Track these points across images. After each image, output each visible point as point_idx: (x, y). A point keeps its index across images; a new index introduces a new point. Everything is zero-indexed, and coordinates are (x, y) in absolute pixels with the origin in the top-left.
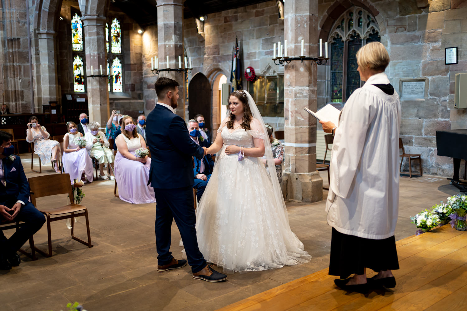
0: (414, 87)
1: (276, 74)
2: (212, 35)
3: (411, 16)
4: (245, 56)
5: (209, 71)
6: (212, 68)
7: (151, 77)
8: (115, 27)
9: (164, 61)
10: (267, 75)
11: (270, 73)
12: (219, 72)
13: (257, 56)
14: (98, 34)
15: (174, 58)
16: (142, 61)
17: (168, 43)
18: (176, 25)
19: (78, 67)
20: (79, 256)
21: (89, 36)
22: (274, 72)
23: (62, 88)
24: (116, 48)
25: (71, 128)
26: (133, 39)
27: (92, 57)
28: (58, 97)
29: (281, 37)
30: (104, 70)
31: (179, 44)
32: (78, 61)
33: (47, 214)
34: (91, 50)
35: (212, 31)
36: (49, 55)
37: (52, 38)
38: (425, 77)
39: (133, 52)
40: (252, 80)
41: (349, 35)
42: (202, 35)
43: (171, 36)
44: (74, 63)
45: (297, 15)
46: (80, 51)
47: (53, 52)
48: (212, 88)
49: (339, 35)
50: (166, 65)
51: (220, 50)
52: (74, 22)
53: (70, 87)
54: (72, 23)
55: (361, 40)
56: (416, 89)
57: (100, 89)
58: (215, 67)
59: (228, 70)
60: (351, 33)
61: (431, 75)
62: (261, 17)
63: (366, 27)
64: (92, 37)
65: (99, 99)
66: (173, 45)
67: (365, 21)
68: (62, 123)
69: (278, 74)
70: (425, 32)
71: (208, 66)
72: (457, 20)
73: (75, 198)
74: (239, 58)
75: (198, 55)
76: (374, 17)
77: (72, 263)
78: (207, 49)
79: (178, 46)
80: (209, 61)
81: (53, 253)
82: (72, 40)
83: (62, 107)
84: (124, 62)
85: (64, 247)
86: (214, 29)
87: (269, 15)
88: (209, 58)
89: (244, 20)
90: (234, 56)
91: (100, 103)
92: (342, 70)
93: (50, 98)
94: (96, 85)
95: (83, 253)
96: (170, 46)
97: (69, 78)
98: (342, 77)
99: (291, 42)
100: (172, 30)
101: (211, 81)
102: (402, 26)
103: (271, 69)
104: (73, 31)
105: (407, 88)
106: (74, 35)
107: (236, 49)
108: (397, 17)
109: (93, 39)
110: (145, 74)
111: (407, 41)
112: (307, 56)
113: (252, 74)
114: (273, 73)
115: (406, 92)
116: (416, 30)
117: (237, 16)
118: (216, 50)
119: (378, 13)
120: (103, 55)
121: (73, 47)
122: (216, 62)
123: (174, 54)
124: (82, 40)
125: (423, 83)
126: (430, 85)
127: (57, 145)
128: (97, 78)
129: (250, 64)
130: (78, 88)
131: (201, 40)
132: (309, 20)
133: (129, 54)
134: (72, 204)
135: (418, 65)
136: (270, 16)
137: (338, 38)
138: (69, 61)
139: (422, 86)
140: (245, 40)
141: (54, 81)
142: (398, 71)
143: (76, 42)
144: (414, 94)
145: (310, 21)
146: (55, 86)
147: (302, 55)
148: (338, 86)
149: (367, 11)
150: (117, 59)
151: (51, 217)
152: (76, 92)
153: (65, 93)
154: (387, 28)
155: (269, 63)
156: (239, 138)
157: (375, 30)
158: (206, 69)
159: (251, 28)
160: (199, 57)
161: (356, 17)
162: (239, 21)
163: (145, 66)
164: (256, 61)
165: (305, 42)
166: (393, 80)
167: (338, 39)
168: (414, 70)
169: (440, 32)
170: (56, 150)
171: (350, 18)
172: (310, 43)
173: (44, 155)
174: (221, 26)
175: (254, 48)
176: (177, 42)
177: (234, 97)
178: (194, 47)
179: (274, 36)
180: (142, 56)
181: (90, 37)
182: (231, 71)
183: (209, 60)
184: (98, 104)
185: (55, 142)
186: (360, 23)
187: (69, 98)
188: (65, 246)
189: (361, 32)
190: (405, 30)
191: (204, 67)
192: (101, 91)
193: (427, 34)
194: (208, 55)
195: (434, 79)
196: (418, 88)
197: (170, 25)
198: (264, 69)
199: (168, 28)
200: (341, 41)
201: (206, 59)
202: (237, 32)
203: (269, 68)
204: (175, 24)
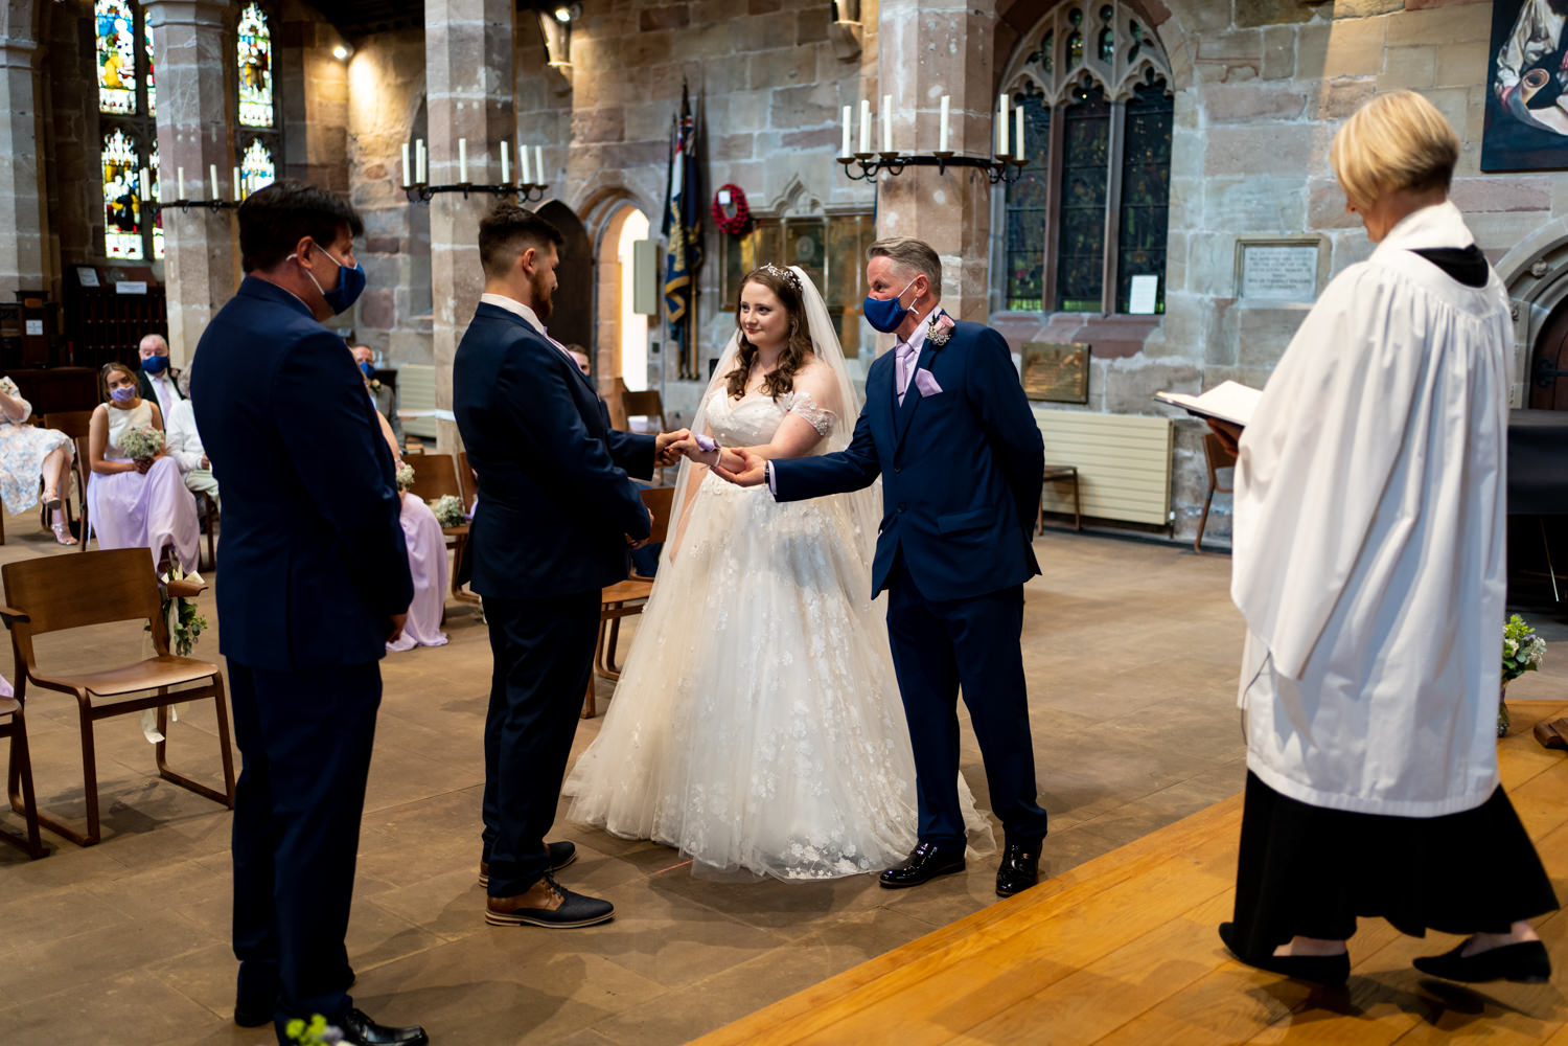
0: (1283, 264)
1: (819, 212)
2: (598, 73)
3: (1275, 30)
4: (714, 147)
5: (588, 196)
6: (598, 185)
7: (379, 213)
8: (251, 34)
9: (448, 156)
10: (790, 213)
11: (800, 209)
12: (622, 201)
13: (755, 150)
14: (201, 55)
15: (486, 146)
16: (349, 156)
17: (463, 96)
18: (491, 32)
19: (118, 171)
20: (198, 839)
21: (169, 63)
22: (814, 204)
23: (62, 243)
24: (256, 108)
25: (115, 385)
26: (315, 77)
27: (180, 137)
28: (49, 275)
29: (838, 87)
30: (225, 184)
31: (503, 98)
32: (118, 149)
33: (82, 691)
34: (178, 111)
35: (599, 58)
36: (15, 125)
37: (29, 66)
38: (1320, 231)
39: (316, 122)
40: (736, 232)
41: (1068, 86)
42: (564, 71)
43: (475, 72)
44: (105, 156)
45: (926, 10)
46: (125, 115)
47: (30, 114)
48: (598, 254)
49: (1036, 85)
50: (455, 171)
51: (626, 124)
52: (105, 13)
53: (91, 241)
54: (96, 14)
55: (1108, 104)
56: (1287, 270)
57: (210, 250)
58: (610, 183)
59: (654, 195)
60: (1074, 81)
61: (1337, 226)
62: (771, 14)
63: (1126, 61)
64: (182, 67)
65: (206, 286)
66: (479, 102)
67: (1122, 41)
68: (65, 368)
69: (827, 211)
70: (1319, 83)
71: (584, 180)
72: (1423, 45)
73: (173, 634)
74: (693, 154)
75: (547, 141)
76: (1154, 28)
77: (177, 865)
78: (580, 120)
79: (499, 106)
80: (587, 161)
81: (104, 831)
82: (99, 77)
83: (62, 310)
84: (283, 159)
85: (138, 809)
86: (605, 53)
87: (796, 11)
88: (587, 150)
89: (712, 25)
90: (677, 146)
91: (211, 298)
92: (1044, 202)
93: (21, 280)
94: (193, 237)
95: (211, 829)
96: (471, 105)
97: (87, 207)
98: (1044, 225)
99: (905, 104)
100: (477, 50)
101: (594, 232)
102: (1245, 62)
103: (805, 194)
104: (101, 42)
105: (1261, 267)
106: (105, 59)
107: (683, 123)
108: (1229, 29)
109: (185, 74)
110: (359, 202)
111: (1262, 113)
112: (959, 153)
113: (739, 210)
114: (808, 208)
115: (1255, 281)
116: (1291, 75)
117: (686, 7)
118: (611, 124)
119: (1168, 14)
120: (219, 129)
121: (102, 99)
122: (612, 166)
123: (483, 134)
124: (134, 77)
125: (1311, 253)
126: (1333, 260)
127: (62, 447)
128: (201, 211)
129: (731, 177)
130: (121, 245)
131: (560, 89)
132: (964, 29)
133: (302, 131)
134: (163, 657)
135: (1297, 192)
136: (802, 12)
137: (1029, 95)
138: (86, 148)
139: (1309, 263)
140: (714, 94)
141: (35, 217)
142: (1233, 211)
143: (111, 82)
144: (1281, 287)
145: (968, 33)
146: (37, 235)
147: (943, 148)
148: (1030, 255)
149: (1130, 6)
150: (257, 146)
151: (95, 702)
152: (113, 259)
153: (74, 261)
154: (1195, 67)
155: (796, 175)
156: (754, 428)
157: (1157, 71)
158: (574, 191)
159: (733, 52)
160: (551, 146)
161: (1093, 25)
162: (694, 25)
163: (358, 175)
164: (750, 167)
165: (952, 105)
166: (1213, 239)
167: (1029, 100)
168: (1283, 209)
169: (1368, 83)
170: (60, 463)
171: (1071, 27)
172: (967, 107)
173: (15, 481)
174: (630, 42)
175: (747, 122)
176: (494, 92)
177: (761, 287)
178: (533, 112)
179: (814, 81)
180: (349, 139)
181: (173, 67)
182: (664, 199)
183: (587, 157)
184: (201, 304)
185: (55, 436)
186: (1106, 48)
187: (89, 278)
188: (139, 804)
189: (1108, 77)
190: (1257, 74)
191: (569, 182)
192: (214, 257)
193: (1326, 92)
194: (582, 142)
195: (1347, 238)
196: (1295, 267)
197: (471, 30)
198: (779, 192)
199: (462, 40)
200: (1040, 105)
201: (575, 155)
202: (687, 63)
203: (797, 189)
204: (486, 27)
